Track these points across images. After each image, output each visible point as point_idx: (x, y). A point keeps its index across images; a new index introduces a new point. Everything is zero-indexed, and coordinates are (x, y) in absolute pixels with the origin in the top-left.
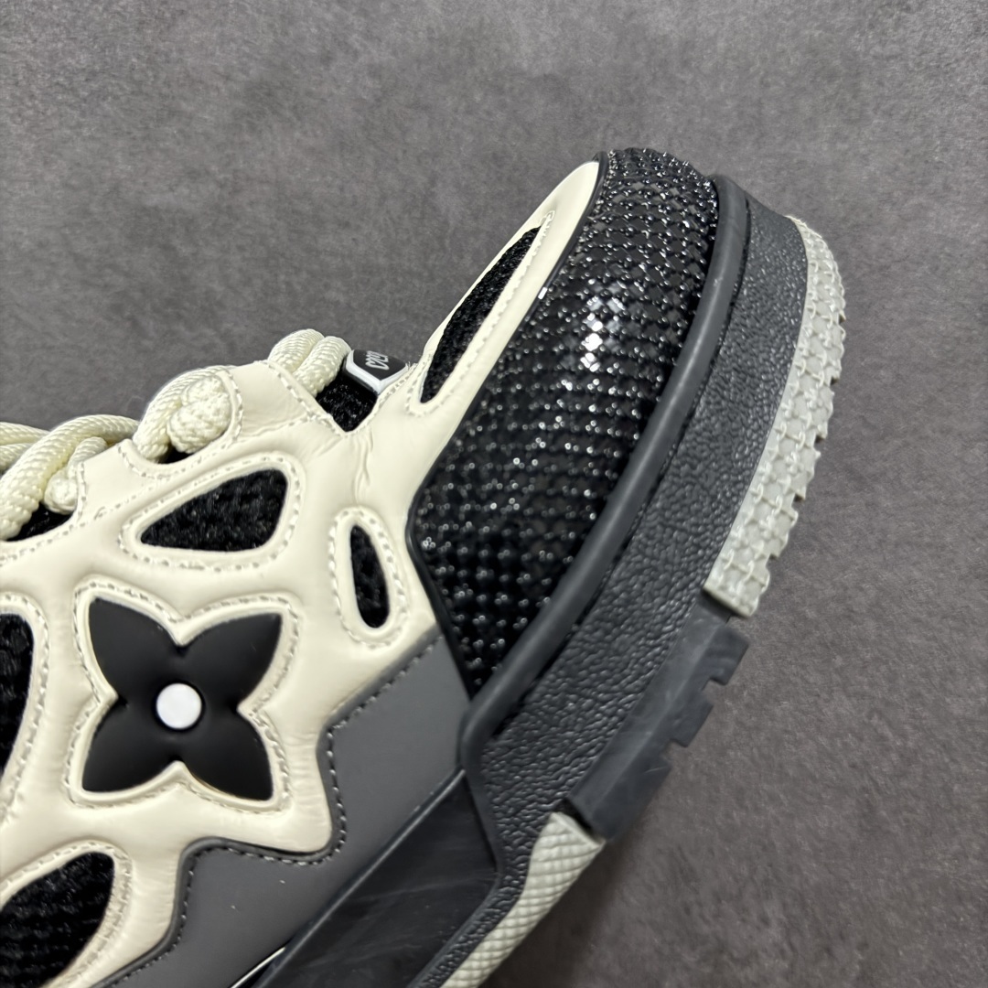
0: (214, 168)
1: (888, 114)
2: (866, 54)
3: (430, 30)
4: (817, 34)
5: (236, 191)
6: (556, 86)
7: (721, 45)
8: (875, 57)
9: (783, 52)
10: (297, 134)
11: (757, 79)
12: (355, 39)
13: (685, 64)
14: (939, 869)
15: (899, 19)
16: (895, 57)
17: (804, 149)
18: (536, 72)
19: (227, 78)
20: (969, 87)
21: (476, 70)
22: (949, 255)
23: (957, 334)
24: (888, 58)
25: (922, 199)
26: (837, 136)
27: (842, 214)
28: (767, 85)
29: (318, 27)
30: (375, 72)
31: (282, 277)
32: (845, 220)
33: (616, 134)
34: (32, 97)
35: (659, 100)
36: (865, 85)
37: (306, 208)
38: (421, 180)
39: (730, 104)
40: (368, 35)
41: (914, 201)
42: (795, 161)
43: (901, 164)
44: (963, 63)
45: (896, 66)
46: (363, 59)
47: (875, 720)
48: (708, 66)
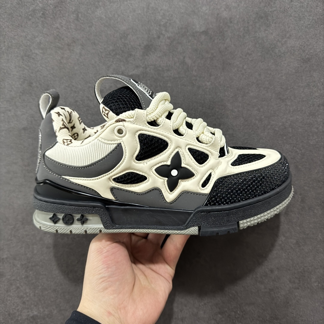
0: (141, 65)
1: (276, 23)
2: (268, 11)
3: (178, 27)
4: (257, 10)
5: (146, 68)
6: (205, 33)
7: (238, 16)
8: (271, 12)
9: (251, 15)
10: (156, 54)
11: (246, 22)
12: (163, 32)
13: (231, 22)
14: (313, 176)
15: (274, 2)
16: (275, 11)
17: (259, 34)
18: (201, 31)
19: (140, 46)
20: (292, 13)
21: (189, 33)
22: (293, 50)
23: (298, 66)
24: (273, 11)
25: (286, 39)
26: (265, 30)
27: (269, 46)
28: (249, 23)
29: (156, 32)
30: (169, 38)
31: (158, 84)
32: (270, 47)
33: (220, 40)
34: (103, 57)
35: (227, 31)
36: (269, 18)
37: (160, 69)
38: (182, 58)
39: (242, 29)
40: (166, 31)
41: (284, 40)
42: (257, 37)
43: (280, 33)
44: (290, 9)
45: (275, 12)
46: (166, 36)
47: (294, 148)
48: (236, 22)
